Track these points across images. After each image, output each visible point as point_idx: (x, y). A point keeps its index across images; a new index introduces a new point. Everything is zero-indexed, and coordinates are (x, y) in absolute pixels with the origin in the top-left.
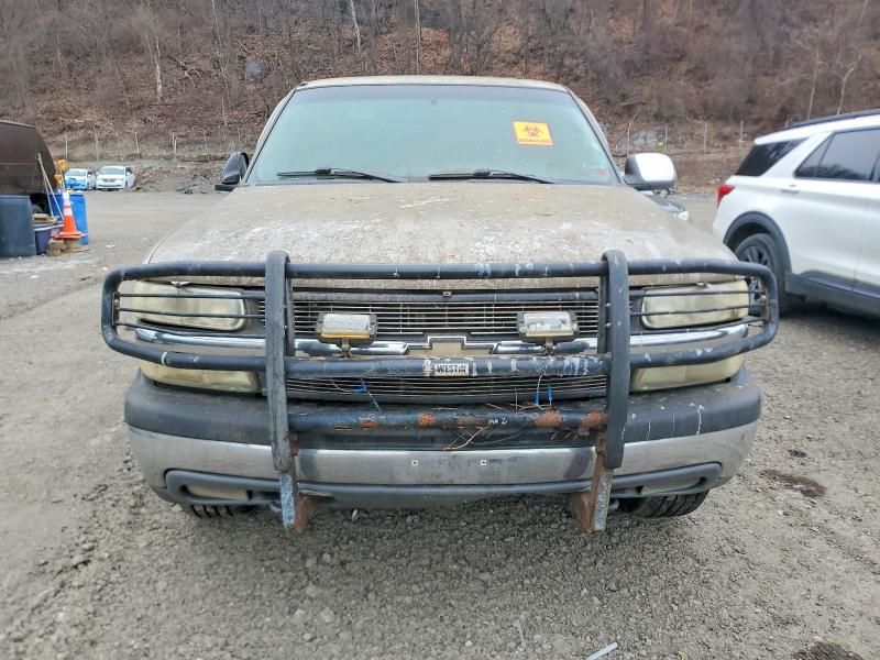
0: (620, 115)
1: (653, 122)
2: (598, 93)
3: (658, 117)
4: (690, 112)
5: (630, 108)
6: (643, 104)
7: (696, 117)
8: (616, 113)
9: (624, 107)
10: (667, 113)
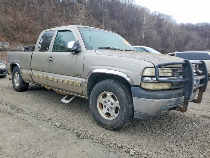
0: (12, 41)
1: (22, 43)
2: (5, 34)
3: (23, 42)
4: (31, 41)
5: (15, 39)
6: (18, 38)
7: (32, 43)
8: (11, 40)
9: (13, 39)
10: (25, 41)
